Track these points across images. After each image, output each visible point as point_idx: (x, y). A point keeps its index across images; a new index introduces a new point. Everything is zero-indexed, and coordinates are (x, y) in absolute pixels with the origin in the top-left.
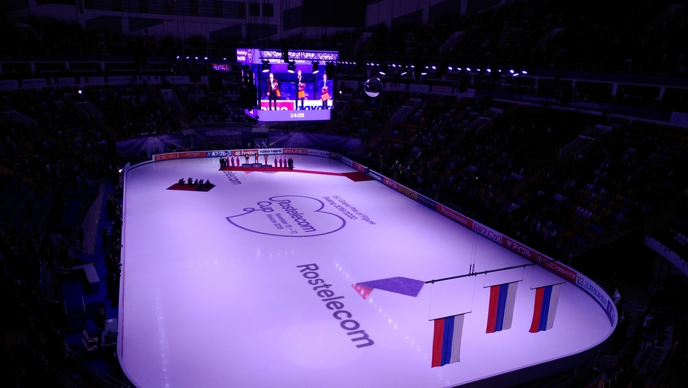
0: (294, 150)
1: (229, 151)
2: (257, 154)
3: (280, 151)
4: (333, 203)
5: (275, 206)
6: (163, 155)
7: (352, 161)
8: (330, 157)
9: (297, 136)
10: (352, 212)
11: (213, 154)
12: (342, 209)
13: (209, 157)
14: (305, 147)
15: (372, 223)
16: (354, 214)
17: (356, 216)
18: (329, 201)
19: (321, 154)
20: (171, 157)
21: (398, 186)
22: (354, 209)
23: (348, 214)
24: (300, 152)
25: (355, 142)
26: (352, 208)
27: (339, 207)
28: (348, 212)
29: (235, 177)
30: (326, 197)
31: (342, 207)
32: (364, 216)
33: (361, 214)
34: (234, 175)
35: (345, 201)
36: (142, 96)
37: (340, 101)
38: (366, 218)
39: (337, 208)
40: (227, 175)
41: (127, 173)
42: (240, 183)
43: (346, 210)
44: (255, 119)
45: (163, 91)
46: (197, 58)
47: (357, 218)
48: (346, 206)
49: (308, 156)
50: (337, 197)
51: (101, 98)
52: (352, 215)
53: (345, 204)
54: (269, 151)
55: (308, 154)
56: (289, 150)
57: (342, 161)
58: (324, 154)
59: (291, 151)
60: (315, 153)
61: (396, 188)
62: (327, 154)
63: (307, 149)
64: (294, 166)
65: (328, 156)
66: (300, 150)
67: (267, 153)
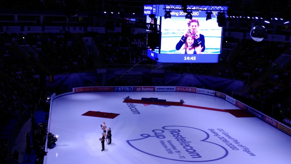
0: (185, 89)
1: (132, 87)
2: (154, 91)
3: (173, 89)
4: (217, 135)
6: (81, 88)
7: (234, 100)
8: (216, 96)
10: (234, 144)
11: (120, 89)
12: (225, 141)
13: (116, 91)
14: (194, 86)
15: (253, 155)
16: (236, 145)
17: (238, 147)
18: (214, 132)
19: (208, 92)
20: (87, 90)
21: (277, 123)
22: (236, 142)
23: (230, 145)
24: (190, 90)
25: (239, 83)
26: (234, 140)
27: (222, 138)
28: (231, 143)
29: (136, 108)
30: (211, 129)
31: (225, 139)
32: (245, 148)
33: (242, 145)
34: (135, 107)
35: (228, 134)
36: (68, 42)
37: (226, 49)
38: (247, 150)
39: (220, 139)
40: (129, 107)
41: (52, 101)
42: (139, 113)
43: (229, 142)
44: (155, 61)
45: (85, 38)
46: (112, 13)
47: (238, 149)
48: (229, 138)
49: (197, 94)
50: (220, 130)
51: (38, 42)
52: (234, 146)
53: (227, 136)
54: (164, 88)
55: (197, 92)
56: (181, 88)
57: (226, 99)
58: (210, 93)
59: (182, 89)
60: (202, 91)
61: (275, 125)
62: (213, 93)
63: (196, 88)
64: (185, 101)
65: (214, 95)
66: (190, 88)
67: (162, 90)
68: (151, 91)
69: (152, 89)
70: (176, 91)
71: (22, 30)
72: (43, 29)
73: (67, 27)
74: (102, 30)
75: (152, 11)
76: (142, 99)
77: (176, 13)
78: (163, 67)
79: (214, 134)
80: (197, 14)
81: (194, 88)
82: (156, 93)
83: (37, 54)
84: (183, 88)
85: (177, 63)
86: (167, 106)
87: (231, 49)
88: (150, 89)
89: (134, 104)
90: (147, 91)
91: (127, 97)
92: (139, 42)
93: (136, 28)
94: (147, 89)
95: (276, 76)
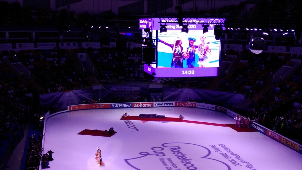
0: (184, 104)
1: (130, 103)
2: (152, 107)
3: (172, 104)
4: (218, 151)
5: (167, 151)
6: (76, 106)
8: (216, 110)
9: (187, 91)
10: (236, 160)
11: (117, 106)
12: (227, 157)
13: (113, 108)
14: (194, 101)
16: (238, 161)
17: (241, 163)
18: (215, 148)
19: (208, 107)
20: (82, 108)
21: (280, 137)
22: (239, 157)
23: (232, 161)
24: (190, 105)
25: (240, 97)
26: (236, 156)
27: (224, 154)
28: (233, 159)
29: (134, 125)
30: (212, 145)
31: (227, 155)
32: (248, 164)
33: (244, 161)
34: (132, 124)
35: (230, 149)
36: (62, 58)
37: (225, 62)
38: (250, 166)
39: (222, 155)
40: (127, 124)
41: (46, 120)
42: (137, 130)
43: (231, 158)
44: (152, 76)
45: (79, 54)
46: (107, 27)
47: (241, 166)
48: (231, 154)
49: (197, 109)
50: (222, 145)
51: (30, 59)
52: (236, 162)
53: (229, 152)
54: (163, 104)
55: (196, 107)
56: (180, 103)
57: (227, 114)
58: (211, 107)
59: (182, 105)
60: (202, 106)
61: (278, 139)
62: (213, 107)
63: (195, 103)
64: (184, 117)
65: (214, 109)
66: (189, 103)
67: (161, 106)
68: (149, 107)
69: (150, 105)
70: (175, 106)
71: (14, 47)
72: (36, 46)
73: (60, 44)
74: (97, 45)
75: (147, 25)
76: (140, 115)
77: (172, 26)
78: (161, 82)
79: (216, 150)
80: (194, 27)
81: (194, 102)
82: (154, 109)
83: (30, 72)
84: (182, 103)
85: (175, 78)
86: (166, 122)
87: (230, 62)
88: (148, 104)
89: (132, 121)
90: (145, 107)
91: (125, 113)
92: (135, 57)
93: (132, 43)
94: (145, 105)
95: (278, 89)
